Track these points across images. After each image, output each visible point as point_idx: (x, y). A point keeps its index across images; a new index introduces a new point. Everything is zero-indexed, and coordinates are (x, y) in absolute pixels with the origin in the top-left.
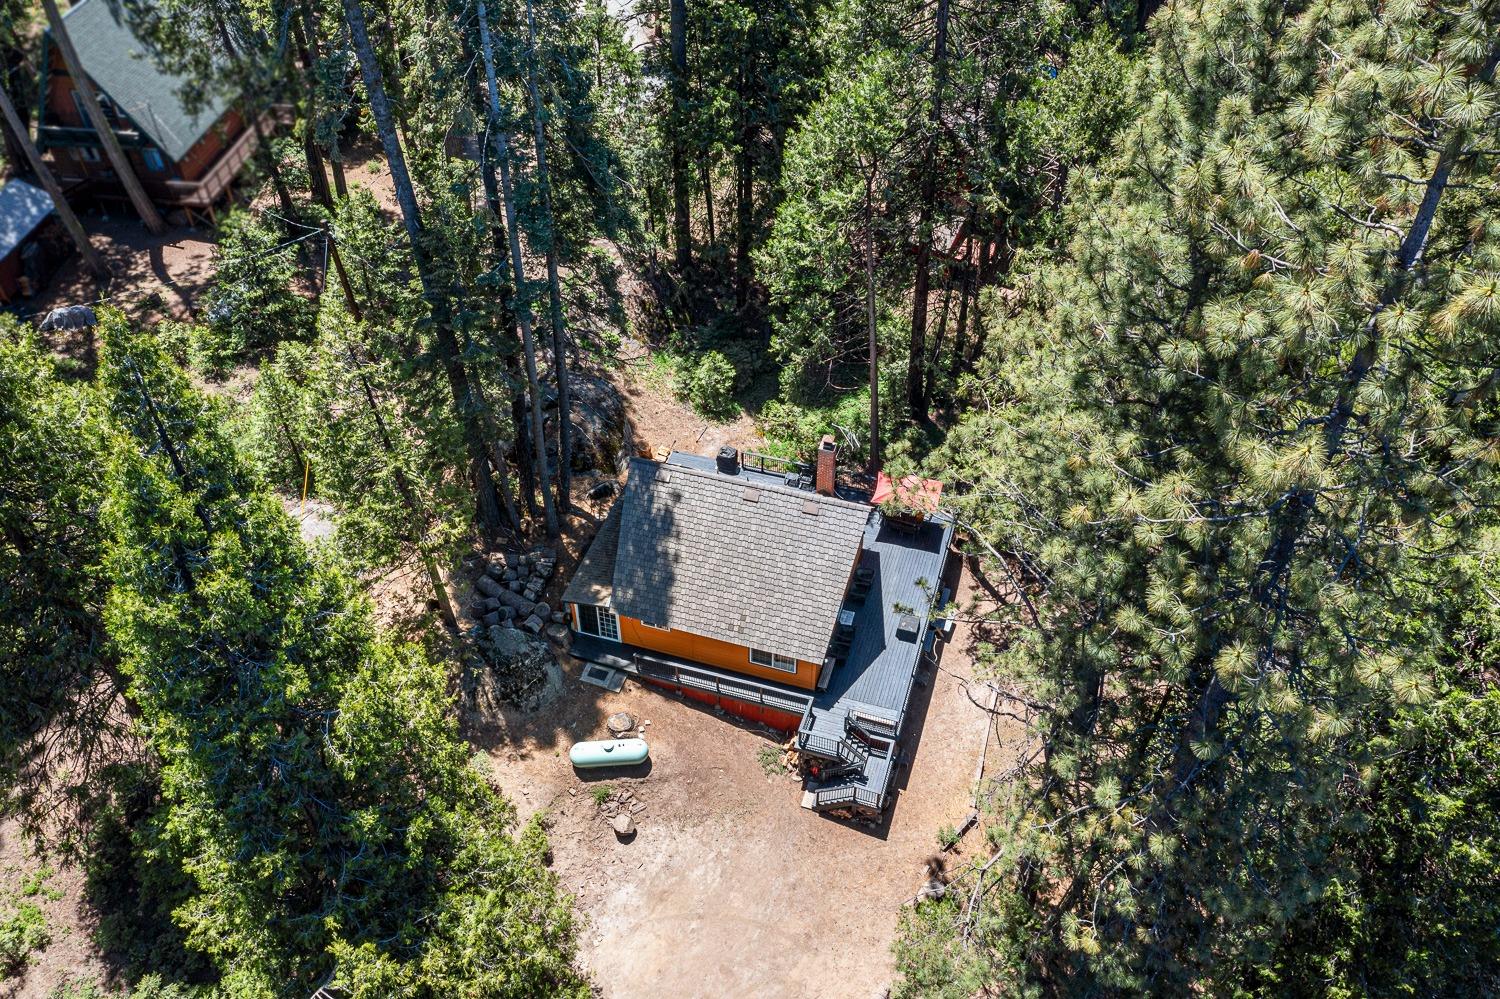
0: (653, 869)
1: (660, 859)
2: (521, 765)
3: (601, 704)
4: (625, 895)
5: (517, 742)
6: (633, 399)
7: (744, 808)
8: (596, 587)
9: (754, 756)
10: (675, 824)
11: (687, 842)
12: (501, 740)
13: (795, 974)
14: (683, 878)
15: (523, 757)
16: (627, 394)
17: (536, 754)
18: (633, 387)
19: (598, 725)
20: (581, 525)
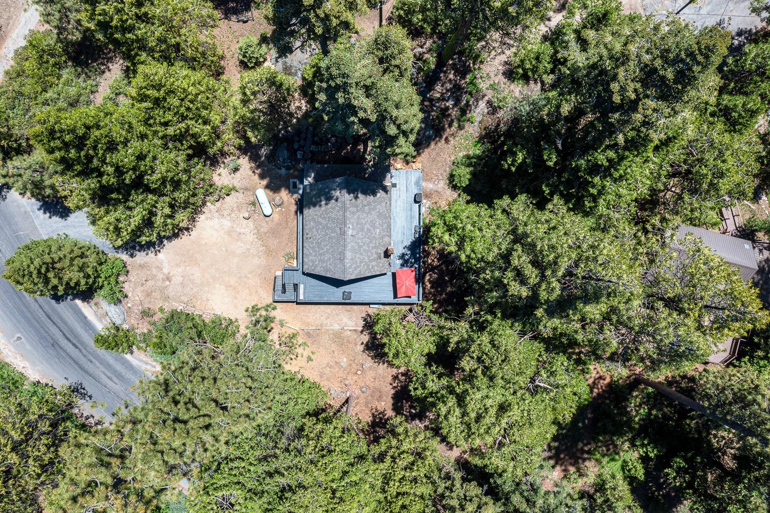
0: (238, 230)
1: (242, 231)
2: (251, 173)
3: (283, 189)
4: (227, 223)
5: (258, 167)
6: (443, 141)
7: (269, 252)
8: (313, 175)
9: (288, 250)
10: (256, 231)
11: (251, 237)
12: (256, 162)
13: (217, 286)
14: (238, 240)
15: (254, 172)
16: (444, 137)
17: (257, 176)
18: (451, 139)
19: (274, 192)
20: (359, 150)
